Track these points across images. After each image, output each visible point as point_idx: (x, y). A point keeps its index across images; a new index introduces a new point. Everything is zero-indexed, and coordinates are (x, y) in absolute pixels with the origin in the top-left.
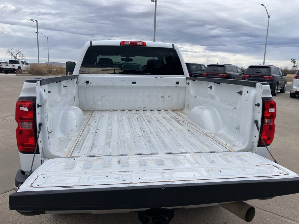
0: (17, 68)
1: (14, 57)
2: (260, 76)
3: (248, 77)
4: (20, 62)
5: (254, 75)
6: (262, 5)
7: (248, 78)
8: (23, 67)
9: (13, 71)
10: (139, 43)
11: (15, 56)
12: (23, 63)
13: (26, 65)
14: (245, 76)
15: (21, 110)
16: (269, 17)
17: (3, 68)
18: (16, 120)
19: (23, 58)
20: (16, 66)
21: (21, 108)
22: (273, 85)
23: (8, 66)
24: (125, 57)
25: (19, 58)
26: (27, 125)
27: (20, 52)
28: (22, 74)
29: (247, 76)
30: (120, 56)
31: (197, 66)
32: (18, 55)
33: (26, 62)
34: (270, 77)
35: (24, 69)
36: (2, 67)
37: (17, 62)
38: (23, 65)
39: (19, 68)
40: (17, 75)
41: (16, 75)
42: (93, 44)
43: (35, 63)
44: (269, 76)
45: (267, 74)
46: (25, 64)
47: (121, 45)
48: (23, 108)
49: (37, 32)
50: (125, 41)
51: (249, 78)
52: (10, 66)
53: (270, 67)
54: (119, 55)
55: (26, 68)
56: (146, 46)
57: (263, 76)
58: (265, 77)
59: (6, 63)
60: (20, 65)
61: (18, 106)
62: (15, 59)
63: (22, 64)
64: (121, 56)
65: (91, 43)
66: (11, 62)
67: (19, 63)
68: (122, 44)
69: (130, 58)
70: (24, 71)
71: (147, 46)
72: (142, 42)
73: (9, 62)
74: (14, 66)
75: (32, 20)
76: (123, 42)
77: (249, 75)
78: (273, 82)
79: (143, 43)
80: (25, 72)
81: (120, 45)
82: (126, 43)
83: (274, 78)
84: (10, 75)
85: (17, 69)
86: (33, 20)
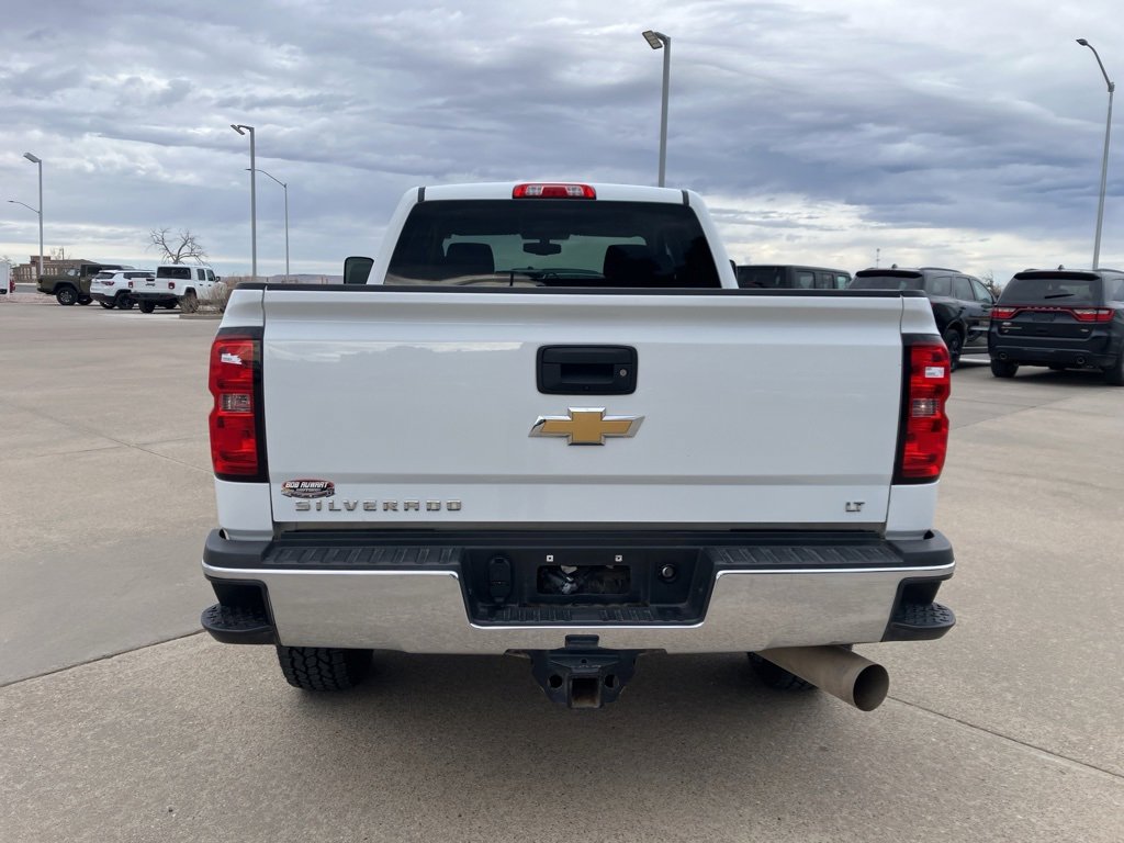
0: (182, 293)
1: (172, 255)
2: (1059, 309)
3: (1010, 314)
4: (194, 274)
5: (1036, 308)
6: (1083, 42)
7: (1013, 317)
8: (204, 289)
9: (168, 302)
10: (574, 189)
11: (176, 252)
12: (201, 275)
13: (211, 283)
14: (1000, 310)
15: (223, 361)
16: (1111, 88)
17: (138, 295)
18: (212, 388)
19: (203, 259)
20: (181, 287)
21: (223, 356)
22: (1115, 344)
23: (153, 285)
24: (538, 241)
25: (187, 262)
26: (237, 404)
27: (192, 239)
28: (200, 312)
29: (1007, 310)
30: (519, 236)
31: (818, 277)
32: (186, 250)
33: (212, 272)
34: (1101, 312)
35: (207, 298)
36: (133, 291)
37: (184, 273)
38: (201, 282)
39: (190, 291)
40: (181, 318)
41: (178, 316)
42: (428, 197)
43: (242, 276)
44: (1098, 309)
45: (1090, 304)
46: (211, 279)
47: (514, 197)
48: (229, 355)
49: (253, 170)
50: (527, 185)
51: (1017, 320)
52: (161, 286)
53: (1098, 274)
54: (515, 233)
55: (214, 293)
56: (595, 198)
57: (1072, 309)
58: (1079, 312)
59: (146, 275)
60: (194, 283)
61: (216, 353)
62: (176, 262)
63: (200, 279)
64: (524, 238)
65: (422, 192)
66: (165, 272)
67: (189, 277)
68: (518, 195)
69: (551, 242)
70: (207, 303)
71: (598, 198)
72: (582, 186)
73: (156, 272)
74: (172, 285)
75: (237, 129)
76: (523, 187)
77: (1018, 308)
78: (1114, 334)
79: (586, 188)
80: (208, 308)
81: (510, 198)
82: (530, 192)
83: (1116, 319)
84: (159, 318)
85: (182, 298)
86: (240, 126)
